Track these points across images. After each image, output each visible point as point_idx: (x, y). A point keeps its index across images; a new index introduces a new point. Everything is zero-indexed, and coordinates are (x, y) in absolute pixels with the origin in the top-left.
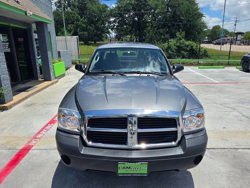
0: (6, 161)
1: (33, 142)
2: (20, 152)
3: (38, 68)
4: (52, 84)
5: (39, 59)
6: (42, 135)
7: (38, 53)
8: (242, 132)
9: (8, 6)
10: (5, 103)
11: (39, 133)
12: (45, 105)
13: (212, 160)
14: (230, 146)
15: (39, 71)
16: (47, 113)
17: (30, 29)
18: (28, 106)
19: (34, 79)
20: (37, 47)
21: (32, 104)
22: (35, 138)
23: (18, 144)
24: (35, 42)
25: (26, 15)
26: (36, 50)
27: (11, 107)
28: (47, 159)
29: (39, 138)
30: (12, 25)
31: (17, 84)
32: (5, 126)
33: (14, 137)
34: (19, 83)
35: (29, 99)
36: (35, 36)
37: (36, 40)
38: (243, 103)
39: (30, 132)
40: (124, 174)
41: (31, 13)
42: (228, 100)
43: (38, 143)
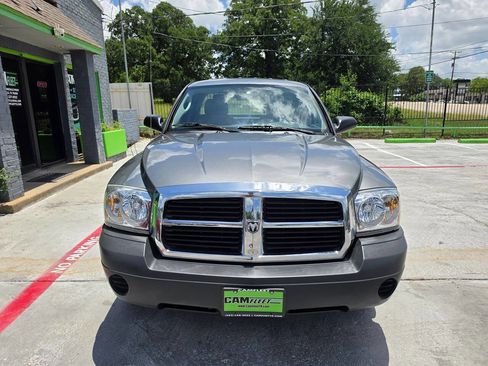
0: (6, 302)
1: (61, 268)
2: (32, 286)
3: (74, 139)
4: (101, 169)
5: (75, 122)
6: (77, 256)
7: (75, 111)
8: (477, 250)
9: (19, 14)
10: (8, 201)
11: (72, 252)
12: (86, 205)
13: (418, 299)
14: (455, 274)
15: (75, 146)
16: (89, 218)
17: (60, 65)
18: (52, 206)
19: (66, 161)
20: (73, 100)
21: (60, 204)
22: (64, 260)
23: (29, 272)
24: (68, 90)
25: (53, 34)
26: (70, 104)
27: (19, 208)
28: (85, 299)
29: (72, 262)
30: (25, 55)
31: (34, 168)
32: (6, 241)
33: (24, 259)
34: (37, 167)
35: (54, 195)
36: (70, 79)
37: (71, 86)
38: (476, 200)
39: (55, 250)
40: (236, 313)
41: (63, 31)
42: (445, 195)
43: (70, 269)
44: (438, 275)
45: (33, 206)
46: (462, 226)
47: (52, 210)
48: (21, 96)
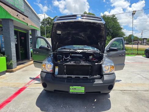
0: (13, 93)
1: (27, 85)
2: (20, 89)
3: (30, 53)
5: (31, 49)
6: (32, 83)
7: (31, 46)
8: (141, 84)
9: (20, 20)
10: (12, 69)
11: (30, 82)
12: (33, 71)
14: (134, 89)
15: (30, 55)
16: (34, 74)
17: (28, 33)
18: (24, 71)
19: (27, 59)
20: (31, 43)
21: (26, 70)
22: (28, 84)
23: (19, 86)
24: (30, 40)
25: (28, 25)
26: (30, 44)
27: (15, 71)
28: (34, 92)
29: (30, 84)
30: (19, 30)
32: (12, 79)
33: (17, 83)
34: (20, 61)
35: (24, 68)
36: (30, 37)
37: (30, 39)
38: (144, 72)
39: (26, 81)
40: (73, 92)
41: (30, 24)
42: (135, 70)
43: (30, 86)
44: (129, 89)
45: (19, 71)
46: (138, 78)
47: (24, 72)
48: (17, 41)
